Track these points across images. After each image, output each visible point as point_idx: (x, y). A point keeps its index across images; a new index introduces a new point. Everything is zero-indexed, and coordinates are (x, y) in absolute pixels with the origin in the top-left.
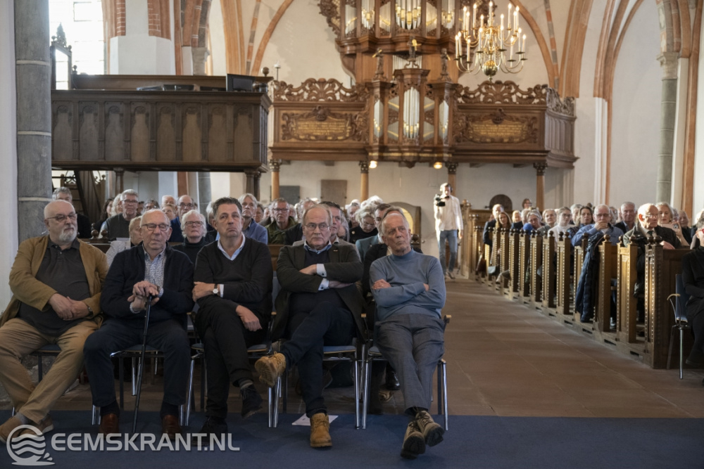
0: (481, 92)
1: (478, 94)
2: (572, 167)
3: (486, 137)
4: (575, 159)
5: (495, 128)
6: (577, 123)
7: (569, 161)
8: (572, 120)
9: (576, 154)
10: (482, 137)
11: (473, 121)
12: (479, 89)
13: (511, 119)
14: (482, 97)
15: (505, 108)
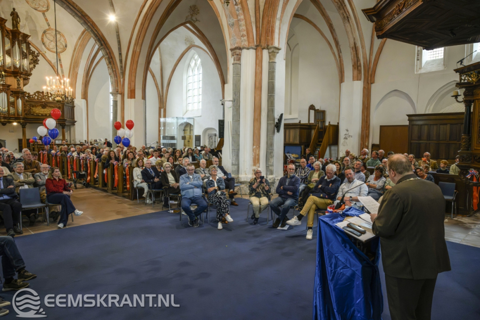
0: (36, 95)
1: (34, 96)
2: (74, 125)
3: (39, 113)
4: (76, 122)
5: (43, 110)
6: (75, 108)
7: (73, 123)
8: (73, 107)
9: (76, 120)
10: (37, 113)
11: (33, 107)
12: (35, 94)
13: (50, 107)
14: (36, 97)
15: (47, 102)
